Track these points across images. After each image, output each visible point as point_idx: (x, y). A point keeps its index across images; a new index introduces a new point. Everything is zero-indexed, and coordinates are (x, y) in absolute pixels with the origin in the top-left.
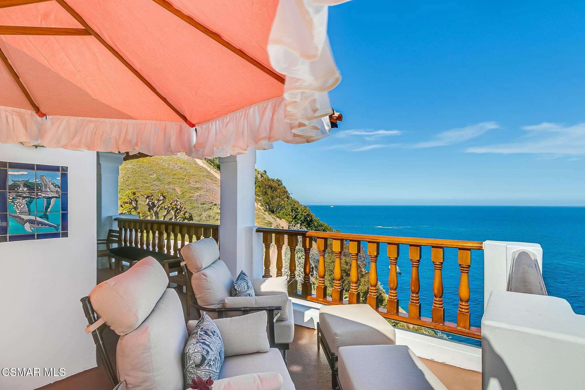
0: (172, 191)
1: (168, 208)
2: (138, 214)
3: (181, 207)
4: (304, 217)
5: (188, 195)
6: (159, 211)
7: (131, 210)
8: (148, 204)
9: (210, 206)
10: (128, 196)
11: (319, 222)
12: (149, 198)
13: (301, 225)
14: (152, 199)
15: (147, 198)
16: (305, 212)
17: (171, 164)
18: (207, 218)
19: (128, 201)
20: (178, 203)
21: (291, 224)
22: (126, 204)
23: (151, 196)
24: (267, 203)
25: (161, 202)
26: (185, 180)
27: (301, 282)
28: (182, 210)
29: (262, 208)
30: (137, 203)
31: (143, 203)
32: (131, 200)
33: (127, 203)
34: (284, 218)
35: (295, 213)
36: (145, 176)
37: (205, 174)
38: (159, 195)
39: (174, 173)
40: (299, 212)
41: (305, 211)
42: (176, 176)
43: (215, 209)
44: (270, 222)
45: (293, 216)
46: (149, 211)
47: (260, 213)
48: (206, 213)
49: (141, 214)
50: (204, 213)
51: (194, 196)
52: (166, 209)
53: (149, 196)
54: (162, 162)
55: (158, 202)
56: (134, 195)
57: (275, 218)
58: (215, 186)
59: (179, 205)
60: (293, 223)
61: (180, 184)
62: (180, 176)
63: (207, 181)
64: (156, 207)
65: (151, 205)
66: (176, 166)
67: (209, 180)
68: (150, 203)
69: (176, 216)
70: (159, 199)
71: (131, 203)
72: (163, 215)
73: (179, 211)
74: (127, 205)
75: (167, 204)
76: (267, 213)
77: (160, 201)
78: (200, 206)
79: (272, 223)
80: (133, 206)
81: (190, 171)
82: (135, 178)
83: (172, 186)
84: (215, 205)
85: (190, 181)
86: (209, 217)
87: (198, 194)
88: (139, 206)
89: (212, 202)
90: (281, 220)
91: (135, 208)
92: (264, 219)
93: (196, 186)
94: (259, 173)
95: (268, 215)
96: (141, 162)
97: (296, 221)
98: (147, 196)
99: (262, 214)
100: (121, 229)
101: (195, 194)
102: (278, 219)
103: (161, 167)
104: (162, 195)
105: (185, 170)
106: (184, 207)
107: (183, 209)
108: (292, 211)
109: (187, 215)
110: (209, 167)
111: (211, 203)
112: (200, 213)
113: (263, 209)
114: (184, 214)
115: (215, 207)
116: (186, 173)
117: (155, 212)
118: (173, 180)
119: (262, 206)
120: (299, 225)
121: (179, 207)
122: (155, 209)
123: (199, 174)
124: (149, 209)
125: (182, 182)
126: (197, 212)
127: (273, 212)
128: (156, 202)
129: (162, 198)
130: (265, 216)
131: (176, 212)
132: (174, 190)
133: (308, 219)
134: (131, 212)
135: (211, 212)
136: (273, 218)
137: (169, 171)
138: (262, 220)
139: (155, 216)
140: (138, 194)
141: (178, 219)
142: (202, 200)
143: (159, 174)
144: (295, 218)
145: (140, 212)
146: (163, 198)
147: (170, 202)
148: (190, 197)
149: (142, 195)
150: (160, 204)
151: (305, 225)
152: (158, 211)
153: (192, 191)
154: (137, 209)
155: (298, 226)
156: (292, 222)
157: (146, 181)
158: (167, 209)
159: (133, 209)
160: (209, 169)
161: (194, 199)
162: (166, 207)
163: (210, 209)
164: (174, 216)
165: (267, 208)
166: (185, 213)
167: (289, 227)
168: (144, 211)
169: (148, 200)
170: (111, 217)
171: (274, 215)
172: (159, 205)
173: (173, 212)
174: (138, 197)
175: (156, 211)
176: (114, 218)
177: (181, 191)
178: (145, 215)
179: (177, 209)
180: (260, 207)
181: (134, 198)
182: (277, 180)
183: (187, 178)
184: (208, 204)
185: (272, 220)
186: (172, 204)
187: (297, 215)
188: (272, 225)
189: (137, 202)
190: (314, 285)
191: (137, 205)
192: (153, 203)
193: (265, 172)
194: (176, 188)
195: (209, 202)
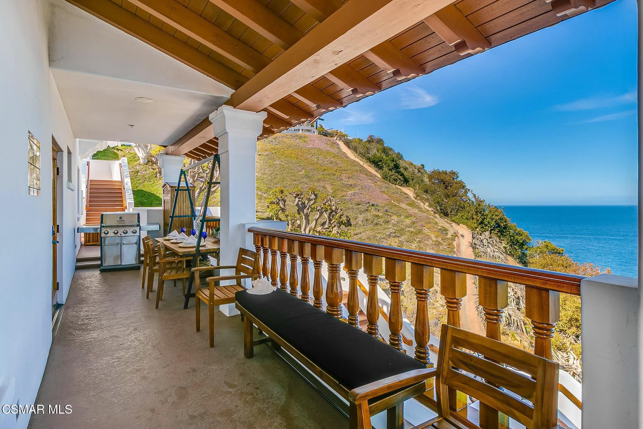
0: (322, 189)
1: (321, 209)
2: (286, 217)
3: (336, 208)
4: (496, 222)
5: (340, 194)
6: (310, 213)
7: (278, 212)
8: (297, 205)
9: (367, 207)
10: (275, 195)
11: (517, 229)
12: (299, 197)
13: (490, 233)
14: (302, 198)
15: (296, 197)
16: (497, 216)
17: (321, 158)
18: (364, 222)
19: (275, 201)
20: (333, 203)
21: (476, 232)
22: (272, 205)
23: (301, 195)
24: (438, 202)
25: (312, 202)
26: (336, 176)
27: (506, 321)
28: (337, 213)
29: (430, 209)
30: (284, 203)
31: (291, 204)
32: (278, 199)
33: (274, 204)
34: (463, 223)
35: (481, 216)
36: (293, 173)
37: (358, 168)
38: (310, 193)
39: (324, 168)
40: (487, 215)
41: (497, 213)
42: (326, 172)
43: (372, 210)
44: (444, 228)
45: (478, 221)
46: (299, 213)
47: (430, 215)
48: (363, 215)
49: (289, 218)
50: (360, 216)
51: (347, 195)
52: (318, 210)
53: (298, 195)
54: (311, 156)
55: (308, 203)
56: (281, 194)
57: (449, 222)
58: (371, 182)
59: (334, 205)
60: (478, 229)
61: (331, 181)
62: (330, 172)
63: (362, 177)
64: (306, 208)
65: (300, 205)
66: (326, 160)
67: (364, 176)
68: (300, 203)
69: (330, 220)
70: (309, 198)
71: (278, 204)
72: (315, 219)
73: (334, 213)
74: (274, 206)
75: (319, 205)
76: (437, 215)
77: (310, 200)
78: (355, 207)
79: (447, 230)
80: (280, 207)
81: (342, 165)
82: (282, 175)
83: (322, 184)
84: (373, 205)
85: (342, 177)
86: (366, 220)
87: (351, 192)
88: (287, 207)
89: (368, 202)
90: (459, 225)
91: (283, 210)
92: (436, 224)
93: (349, 183)
94: (416, 168)
95: (439, 218)
96: (289, 157)
97: (483, 227)
98: (296, 194)
99: (432, 217)
100: (258, 248)
101: (349, 193)
102: (453, 224)
103: (310, 162)
104: (314, 193)
105: (336, 164)
106: (340, 208)
107: (339, 211)
108: (477, 214)
109: (344, 219)
110: (362, 161)
111: (367, 204)
112: (355, 215)
113: (432, 211)
114: (340, 218)
115: (373, 209)
116: (336, 168)
117: (305, 214)
118: (323, 176)
119: (430, 206)
120: (487, 233)
121: (334, 208)
122: (305, 211)
123: (351, 169)
124: (298, 210)
125: (333, 178)
126: (352, 215)
127: (446, 214)
128: (306, 202)
129: (313, 196)
130: (436, 220)
131: (330, 214)
132: (324, 187)
133: (502, 224)
134: (278, 214)
135: (368, 214)
136: (447, 222)
137: (318, 166)
138: (434, 225)
139: (305, 219)
140: (286, 193)
141: (332, 224)
142: (357, 200)
143: (308, 170)
144: (482, 223)
145: (288, 215)
146: (315, 197)
147: (324, 202)
148: (343, 196)
149: (290, 194)
150: (311, 204)
151: (496, 233)
152: (308, 214)
153: (345, 189)
154: (285, 211)
155: (487, 235)
156: (476, 228)
157: (294, 178)
158: (320, 211)
159: (280, 211)
160: (361, 163)
161: (347, 198)
162: (319, 208)
163: (367, 210)
164: (328, 220)
165: (437, 210)
166: (341, 215)
167: (473, 235)
168: (293, 213)
169: (297, 200)
170: (244, 225)
171: (448, 218)
172: (310, 206)
173: (326, 215)
174: (286, 195)
175: (307, 213)
176: (247, 227)
177: (332, 189)
178: (294, 219)
179: (332, 211)
180: (428, 208)
181: (281, 197)
182: (450, 173)
183: (338, 174)
184: (364, 204)
185: (447, 226)
186: (325, 205)
187: (483, 219)
188: (448, 232)
189: (285, 201)
190: (525, 326)
191: (285, 206)
192: (303, 204)
193: (423, 166)
194: (326, 186)
195: (366, 202)
